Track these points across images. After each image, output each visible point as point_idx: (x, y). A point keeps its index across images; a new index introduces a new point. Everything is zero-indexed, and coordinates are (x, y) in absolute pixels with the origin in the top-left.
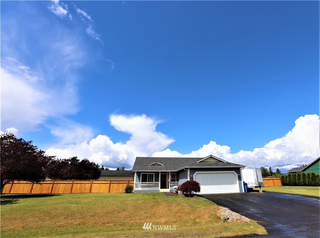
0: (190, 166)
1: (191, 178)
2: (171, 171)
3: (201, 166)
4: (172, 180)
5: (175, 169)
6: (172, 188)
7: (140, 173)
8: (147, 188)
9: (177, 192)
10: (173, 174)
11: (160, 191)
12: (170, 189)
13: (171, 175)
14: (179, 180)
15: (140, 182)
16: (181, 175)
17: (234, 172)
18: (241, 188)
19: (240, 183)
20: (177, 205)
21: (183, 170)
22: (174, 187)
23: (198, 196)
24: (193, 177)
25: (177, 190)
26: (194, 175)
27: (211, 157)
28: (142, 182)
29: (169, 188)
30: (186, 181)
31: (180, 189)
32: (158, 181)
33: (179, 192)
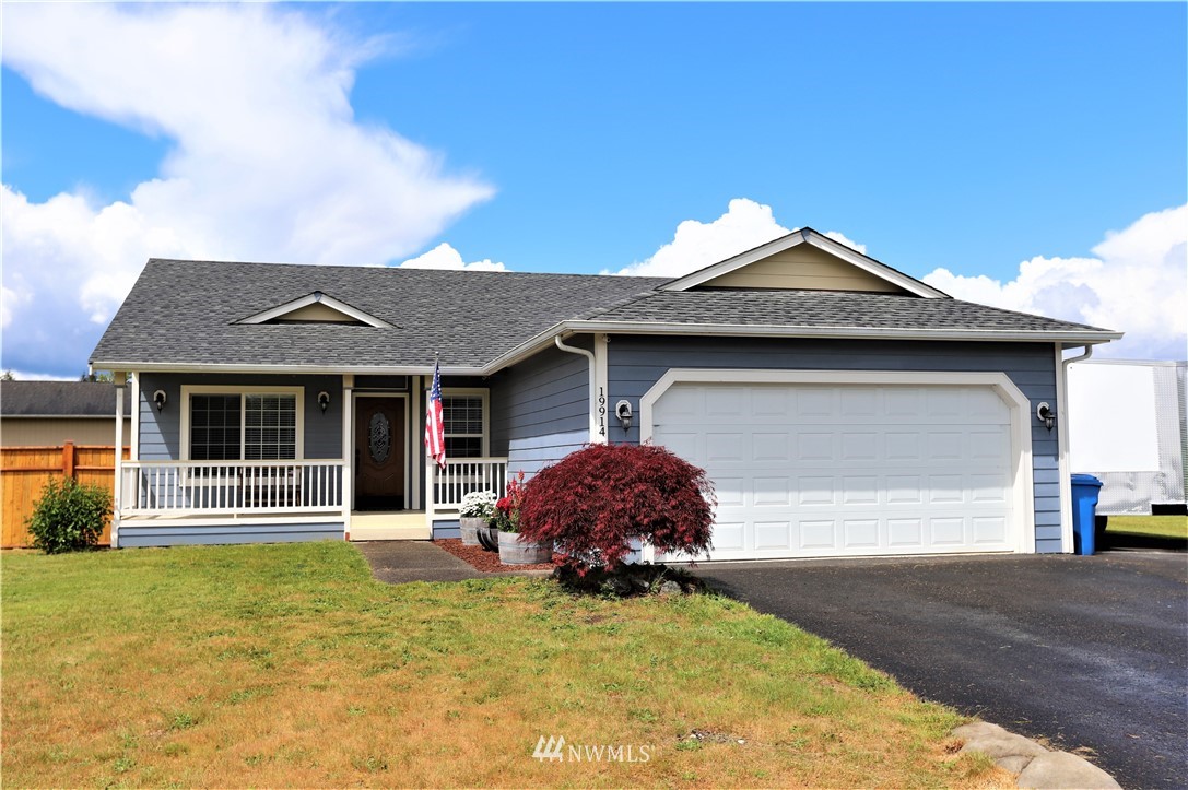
0: (612, 313)
1: (623, 423)
2: (447, 370)
3: (714, 319)
4: (452, 448)
5: (479, 355)
6: (448, 506)
7: (172, 381)
8: (235, 510)
9: (490, 545)
10: (459, 402)
11: (347, 529)
12: (430, 514)
13: (445, 403)
14: (513, 444)
15: (175, 455)
16: (529, 399)
17: (1000, 379)
18: (1046, 518)
19: (1043, 476)
20: (478, 692)
21: (547, 358)
22: (469, 501)
23: (686, 580)
24: (637, 412)
25: (493, 525)
26: (646, 403)
27: (805, 248)
28: (196, 454)
29: (423, 508)
30: (580, 448)
31: (514, 517)
32: (339, 455)
33: (507, 540)
